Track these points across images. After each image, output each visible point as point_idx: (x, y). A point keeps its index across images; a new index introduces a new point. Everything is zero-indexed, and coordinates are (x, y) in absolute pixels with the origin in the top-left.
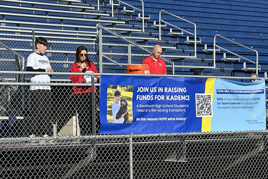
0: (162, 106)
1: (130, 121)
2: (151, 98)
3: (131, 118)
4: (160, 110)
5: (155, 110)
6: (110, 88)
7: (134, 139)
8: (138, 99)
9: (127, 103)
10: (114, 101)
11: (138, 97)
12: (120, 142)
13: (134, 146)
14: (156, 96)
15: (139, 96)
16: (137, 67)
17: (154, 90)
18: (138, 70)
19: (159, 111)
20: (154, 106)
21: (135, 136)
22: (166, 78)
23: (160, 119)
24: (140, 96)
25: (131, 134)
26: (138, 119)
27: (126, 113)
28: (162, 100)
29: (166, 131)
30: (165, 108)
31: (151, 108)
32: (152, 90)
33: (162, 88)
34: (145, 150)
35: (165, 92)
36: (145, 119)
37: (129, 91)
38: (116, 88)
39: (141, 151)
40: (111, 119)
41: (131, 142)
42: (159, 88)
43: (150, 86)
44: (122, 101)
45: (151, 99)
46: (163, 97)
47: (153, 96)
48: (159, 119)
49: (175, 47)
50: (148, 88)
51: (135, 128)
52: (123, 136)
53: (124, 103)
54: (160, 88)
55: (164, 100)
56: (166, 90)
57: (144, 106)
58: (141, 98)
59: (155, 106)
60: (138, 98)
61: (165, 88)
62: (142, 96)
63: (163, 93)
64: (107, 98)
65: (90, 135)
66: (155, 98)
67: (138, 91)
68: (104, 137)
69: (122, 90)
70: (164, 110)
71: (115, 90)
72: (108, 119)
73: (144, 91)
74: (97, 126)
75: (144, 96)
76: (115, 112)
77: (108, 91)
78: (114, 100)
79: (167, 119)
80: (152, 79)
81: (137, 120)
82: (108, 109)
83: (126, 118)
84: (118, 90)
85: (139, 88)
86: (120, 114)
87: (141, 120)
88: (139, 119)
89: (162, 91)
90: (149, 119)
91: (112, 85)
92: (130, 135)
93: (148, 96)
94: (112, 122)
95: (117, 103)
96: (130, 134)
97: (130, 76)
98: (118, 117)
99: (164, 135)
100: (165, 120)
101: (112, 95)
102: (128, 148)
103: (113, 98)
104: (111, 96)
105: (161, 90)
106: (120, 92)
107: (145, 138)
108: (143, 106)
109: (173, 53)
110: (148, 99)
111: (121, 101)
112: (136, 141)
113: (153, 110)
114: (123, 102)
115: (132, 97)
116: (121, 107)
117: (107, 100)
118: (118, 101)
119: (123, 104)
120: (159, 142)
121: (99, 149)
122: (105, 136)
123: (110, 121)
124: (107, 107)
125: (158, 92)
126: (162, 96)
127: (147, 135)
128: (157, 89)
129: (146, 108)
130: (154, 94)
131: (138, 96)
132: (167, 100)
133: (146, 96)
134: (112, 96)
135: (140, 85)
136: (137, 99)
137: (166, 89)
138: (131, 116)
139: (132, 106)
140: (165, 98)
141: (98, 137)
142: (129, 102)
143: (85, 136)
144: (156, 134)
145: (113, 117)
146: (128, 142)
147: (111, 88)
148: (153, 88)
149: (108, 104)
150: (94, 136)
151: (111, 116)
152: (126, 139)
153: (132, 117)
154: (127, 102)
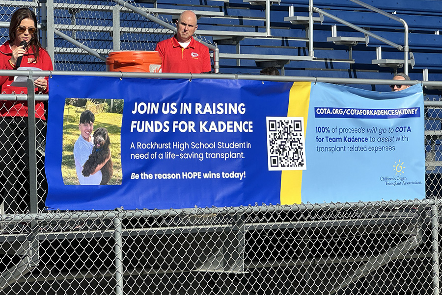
0: (190, 146)
1: (116, 180)
2: (164, 128)
3: (117, 174)
4: (186, 156)
5: (173, 156)
6: (70, 106)
7: (125, 221)
8: (135, 129)
9: (108, 138)
10: (78, 135)
11: (134, 124)
12: (95, 229)
13: (125, 237)
14: (177, 122)
15: (135, 122)
16: (132, 58)
17: (171, 109)
18: (133, 64)
19: (182, 156)
20: (171, 146)
21: (129, 214)
22: (198, 81)
23: (186, 175)
24: (139, 122)
25: (119, 210)
26: (135, 177)
27: (106, 161)
28: (190, 131)
29: (199, 203)
30: (196, 151)
31: (163, 151)
32: (166, 110)
33: (190, 104)
34: (151, 247)
35: (197, 113)
36: (150, 176)
37: (114, 111)
38: (83, 104)
39: (143, 248)
40: (71, 175)
41: (119, 228)
42: (182, 104)
43: (161, 100)
44: (97, 136)
45: (164, 130)
46: (191, 126)
47: (168, 122)
48: (183, 175)
49: (221, 11)
50: (158, 104)
51: (129, 196)
52: (100, 214)
53: (102, 139)
54: (185, 104)
55: (194, 131)
56: (198, 110)
57: (146, 146)
58: (140, 128)
59: (174, 145)
60: (135, 126)
61: (197, 104)
62: (143, 122)
63: (193, 117)
64: (62, 128)
65: (25, 213)
66: (175, 127)
67: (134, 112)
68: (57, 216)
69: (98, 110)
70: (194, 155)
71: (83, 110)
72: (64, 174)
73: (148, 112)
74: (40, 192)
75: (147, 122)
76: (82, 159)
77: (65, 113)
78: (79, 132)
79: (202, 176)
80: (168, 83)
81: (132, 178)
82: (66, 153)
83: (106, 172)
84: (88, 109)
85: (136, 104)
86: (93, 163)
87: (142, 178)
88: (137, 177)
89: (190, 112)
90: (160, 176)
91: (76, 97)
92: (117, 212)
93: (156, 122)
94: (75, 182)
95: (85, 139)
96: (116, 210)
97: (116, 78)
99: (194, 212)
100: (197, 177)
101: (74, 122)
102: (112, 242)
103: (77, 128)
104: (72, 123)
105: (186, 108)
106: (94, 115)
107: (151, 220)
108: (144, 146)
109: (216, 25)
110: (157, 131)
111: (95, 135)
112: (129, 227)
113: (170, 155)
114: (100, 138)
115: (120, 125)
116: (95, 148)
117: (62, 132)
118: (88, 134)
119: (100, 141)
120: (184, 228)
121: (46, 244)
122: (59, 216)
123: (69, 181)
124: (64, 149)
125: (181, 113)
126: (190, 123)
127: (156, 213)
128: (178, 107)
129: (152, 151)
130: (172, 118)
131: (133, 122)
132: (201, 131)
133: (152, 122)
134: (74, 124)
135: (138, 98)
136: (132, 131)
137: (198, 107)
138: (118, 168)
139: (120, 145)
140: (197, 127)
141: (42, 216)
142: (113, 136)
143: (13, 215)
144: (176, 210)
145: (75, 170)
146: (113, 227)
147: (73, 105)
148: (168, 104)
149: (65, 142)
150: (34, 216)
151: (72, 168)
152: (107, 221)
153: (121, 170)
154: (110, 137)
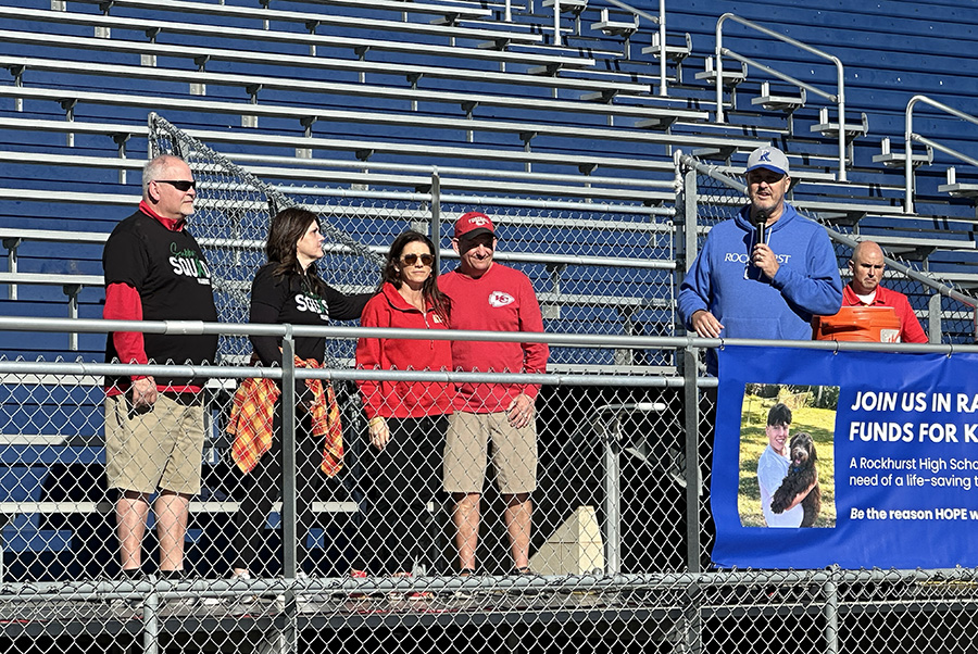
0: (949, 465)
1: (826, 519)
2: (904, 434)
3: (828, 510)
4: (941, 482)
5: (921, 481)
6: (753, 396)
7: (842, 588)
8: (857, 436)
9: (814, 450)
10: (765, 444)
11: (856, 428)
12: (792, 600)
13: (843, 616)
14: (926, 425)
15: (858, 424)
16: (850, 318)
17: (916, 403)
18: (854, 328)
19: (935, 482)
20: (917, 464)
21: (849, 575)
22: (962, 357)
23: (942, 514)
24: (863, 424)
25: (834, 568)
26: (856, 514)
27: (811, 488)
28: (948, 440)
29: (964, 561)
30: (958, 473)
31: (903, 473)
32: (908, 404)
33: (949, 396)
34: (885, 633)
35: (959, 410)
36: (882, 515)
37: (823, 405)
38: (773, 393)
39: (872, 633)
40: (754, 510)
41: (833, 600)
42: (935, 395)
43: (900, 388)
44: (795, 446)
45: (905, 439)
46: (950, 432)
47: (911, 426)
48: (937, 514)
49: (972, 239)
50: (895, 395)
51: (847, 547)
52: (802, 574)
53: (804, 451)
54: (940, 395)
55: (955, 440)
56: (961, 405)
57: (874, 464)
58: (866, 434)
59: (921, 464)
60: (857, 431)
61: (960, 396)
62: (870, 424)
63: (952, 417)
64: (739, 433)
66: (923, 433)
67: (855, 408)
68: (733, 578)
69: (798, 404)
70: (955, 481)
71: (772, 404)
72: (741, 509)
73: (879, 409)
75: (876, 424)
76: (771, 485)
77: (745, 408)
78: (767, 440)
79: (968, 515)
80: (913, 360)
81: (852, 517)
82: (744, 474)
83: (810, 506)
84: (781, 402)
85: (860, 394)
86: (789, 492)
87: (869, 517)
88: (861, 515)
89: (948, 409)
90: (898, 514)
91: (762, 382)
92: (829, 573)
93: (892, 425)
94: (759, 521)
96: (828, 569)
97: (829, 351)
98: (779, 505)
99: (956, 575)
100: (959, 517)
101: (758, 422)
102: (822, 622)
103: (763, 433)
104: (755, 425)
105: (942, 402)
106: (790, 412)
107: (885, 586)
108: (870, 464)
109: (963, 263)
110: (892, 439)
112: (849, 598)
113: (912, 480)
114: (801, 449)
115: (832, 429)
116: (792, 466)
117: (739, 440)
118: (782, 443)
119: (801, 455)
120: (939, 601)
121: (714, 624)
122: (735, 577)
123: (750, 520)
124: (741, 467)
125: (934, 410)
126: (948, 426)
127: (893, 575)
128: (929, 401)
129: (883, 473)
130: (918, 419)
131: (854, 424)
132: (967, 440)
133: (885, 425)
134: (758, 426)
135: (864, 385)
136: (852, 438)
137: (963, 400)
138: (829, 500)
139: (833, 462)
140: (960, 434)
141: (709, 577)
142: (822, 446)
143: (662, 575)
144: (927, 571)
145: (760, 503)
146: (820, 598)
147: (758, 395)
148: (912, 395)
149: (743, 457)
150: (696, 576)
151: (754, 499)
152: (813, 588)
153: (833, 504)
154: (816, 447)
